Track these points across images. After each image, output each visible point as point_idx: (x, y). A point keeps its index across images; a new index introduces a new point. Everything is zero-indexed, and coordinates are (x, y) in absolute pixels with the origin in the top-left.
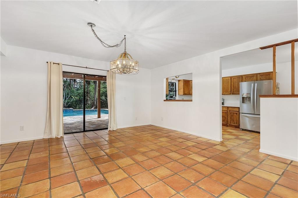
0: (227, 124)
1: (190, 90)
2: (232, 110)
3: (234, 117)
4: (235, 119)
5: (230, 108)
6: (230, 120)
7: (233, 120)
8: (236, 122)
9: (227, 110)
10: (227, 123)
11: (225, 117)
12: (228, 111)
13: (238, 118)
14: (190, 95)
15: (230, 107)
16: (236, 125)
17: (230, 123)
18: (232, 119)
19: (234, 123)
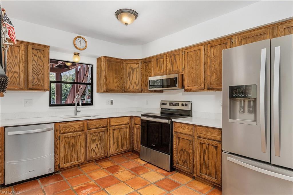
0: (193, 172)
1: (125, 81)
2: (205, 136)
3: (210, 157)
4: (212, 163)
5: (200, 129)
6: (198, 164)
7: (208, 166)
8: (213, 171)
9: (191, 133)
10: (193, 170)
11: (187, 152)
12: (196, 137)
13: (219, 161)
14: (125, 92)
15: (199, 126)
16: (214, 180)
17: (198, 172)
18: (204, 160)
19: (210, 175)
